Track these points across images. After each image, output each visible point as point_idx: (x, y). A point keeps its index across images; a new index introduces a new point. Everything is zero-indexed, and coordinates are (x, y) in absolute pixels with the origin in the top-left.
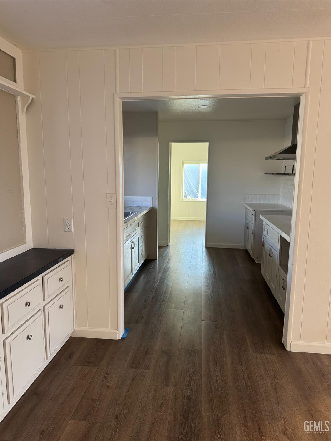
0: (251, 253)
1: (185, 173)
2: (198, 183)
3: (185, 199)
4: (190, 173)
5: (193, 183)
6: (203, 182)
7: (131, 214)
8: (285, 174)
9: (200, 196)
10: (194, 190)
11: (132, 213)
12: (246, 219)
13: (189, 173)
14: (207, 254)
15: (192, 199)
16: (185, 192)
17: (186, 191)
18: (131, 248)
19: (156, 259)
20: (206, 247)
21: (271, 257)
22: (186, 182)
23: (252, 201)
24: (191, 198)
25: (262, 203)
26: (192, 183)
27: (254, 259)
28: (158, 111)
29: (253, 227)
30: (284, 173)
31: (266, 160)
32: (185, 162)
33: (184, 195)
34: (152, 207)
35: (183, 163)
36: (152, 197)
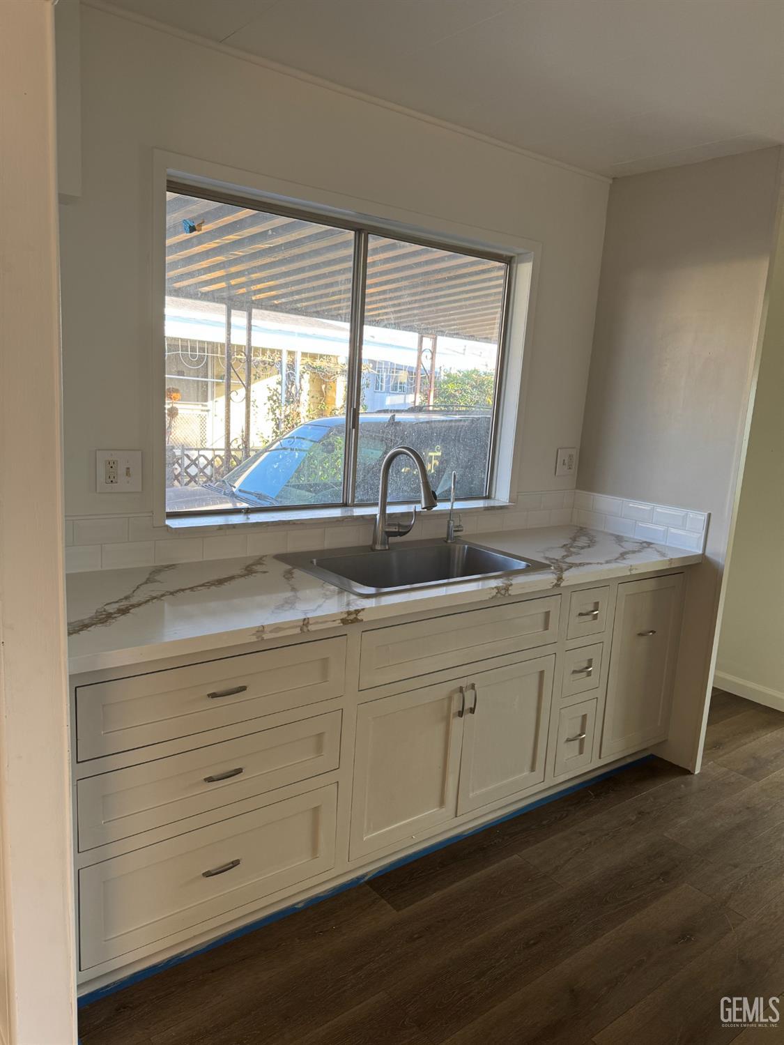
36: (709, 515)
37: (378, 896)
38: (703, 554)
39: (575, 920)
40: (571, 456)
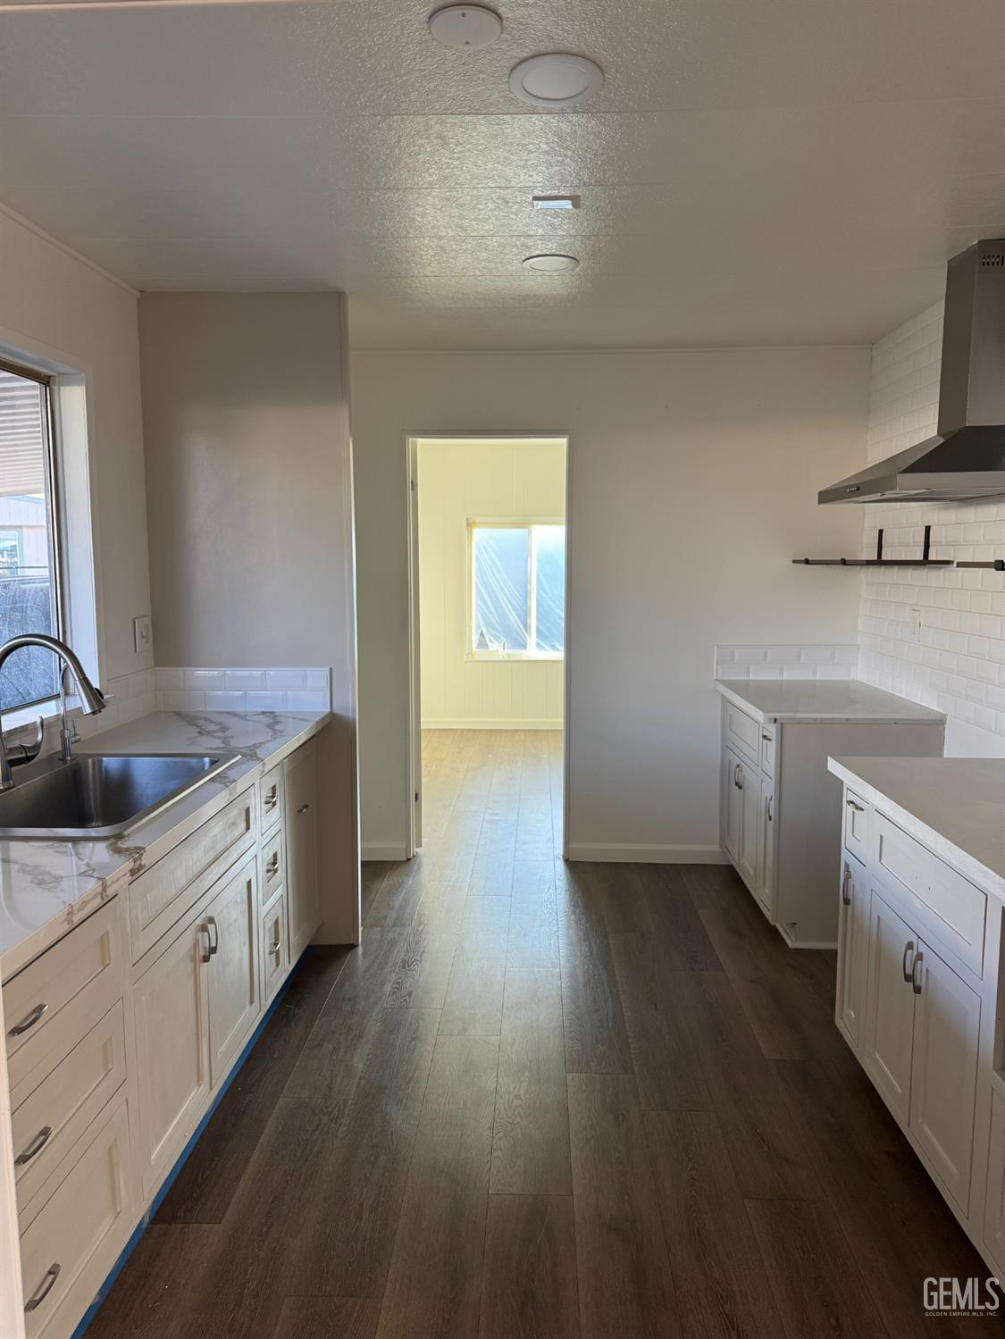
0: (763, 895)
1: (477, 560)
2: (526, 596)
3: (480, 654)
4: (497, 560)
5: (507, 593)
6: (545, 592)
7: (207, 767)
8: (879, 562)
9: (532, 639)
10: (513, 620)
11: (213, 763)
12: (726, 746)
13: (492, 561)
14: (574, 904)
15: (507, 655)
16: (478, 627)
17: (482, 623)
18: (193, 959)
19: (351, 942)
20: (567, 861)
21: (917, 990)
22: (483, 590)
23: (748, 674)
24: (501, 649)
25: (784, 678)
26: (505, 595)
27: (776, 929)
28: (347, 291)
29: (769, 789)
30: (875, 558)
31: (820, 502)
32: (478, 520)
33: (475, 639)
34: (331, 714)
35: (470, 525)
36: (331, 669)
37: (181, 1225)
38: (331, 712)
39: (289, 1178)
40: (146, 625)
